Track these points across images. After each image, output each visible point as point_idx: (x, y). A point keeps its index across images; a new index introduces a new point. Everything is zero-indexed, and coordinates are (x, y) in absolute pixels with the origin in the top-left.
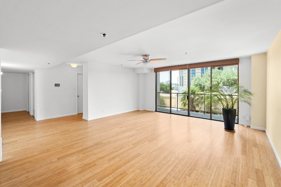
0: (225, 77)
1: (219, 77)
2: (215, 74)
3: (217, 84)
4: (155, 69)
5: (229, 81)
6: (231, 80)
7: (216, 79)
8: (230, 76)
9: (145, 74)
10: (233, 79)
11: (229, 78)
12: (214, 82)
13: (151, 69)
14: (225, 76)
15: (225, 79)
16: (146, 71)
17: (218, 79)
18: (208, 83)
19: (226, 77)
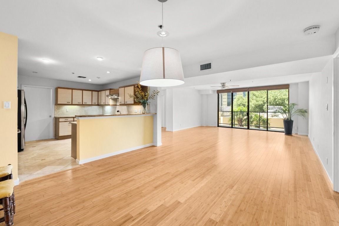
0: (271, 97)
1: (265, 96)
2: (261, 93)
3: (263, 104)
4: (217, 91)
5: (276, 100)
6: (279, 99)
7: (261, 99)
8: (277, 95)
9: (207, 95)
10: (280, 98)
11: (276, 98)
12: (259, 102)
13: (214, 91)
14: (271, 94)
15: (272, 98)
16: (211, 92)
17: (264, 98)
18: (252, 103)
19: (273, 96)
